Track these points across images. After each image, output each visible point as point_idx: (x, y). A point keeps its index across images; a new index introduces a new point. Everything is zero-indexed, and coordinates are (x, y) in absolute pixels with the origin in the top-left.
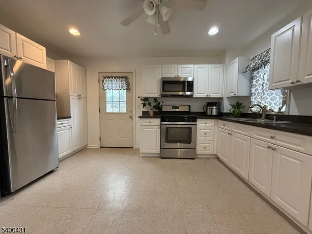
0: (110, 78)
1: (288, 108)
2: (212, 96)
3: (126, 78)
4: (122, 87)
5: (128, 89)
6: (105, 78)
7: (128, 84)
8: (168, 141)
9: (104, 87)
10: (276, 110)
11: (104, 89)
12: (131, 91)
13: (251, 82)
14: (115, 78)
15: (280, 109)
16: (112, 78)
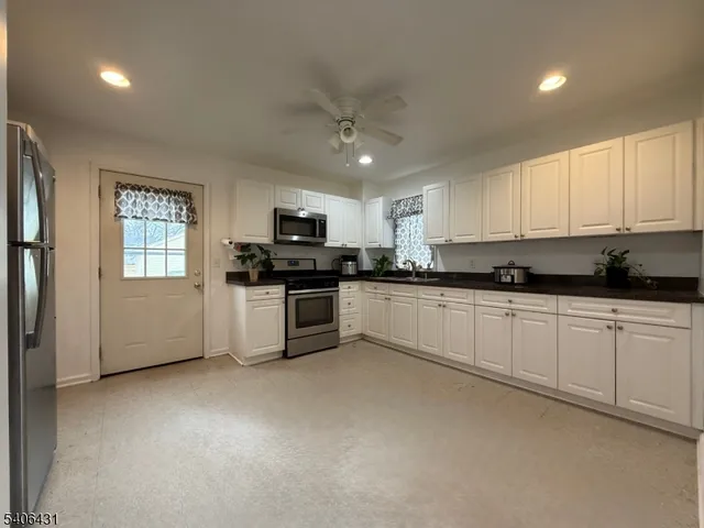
0: (140, 190)
1: (436, 264)
2: (349, 246)
3: (188, 197)
4: (178, 215)
5: (192, 223)
6: (124, 187)
7: (191, 210)
8: (299, 325)
9: (118, 210)
10: (426, 267)
11: (118, 216)
12: (199, 226)
13: (395, 231)
14: (157, 191)
15: (429, 265)
16: (149, 191)
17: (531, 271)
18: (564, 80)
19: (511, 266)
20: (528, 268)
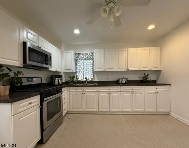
2: (58, 70)
13: (76, 65)
15: (92, 79)
17: (128, 80)
18: (154, 27)
19: (123, 79)
20: (127, 79)
